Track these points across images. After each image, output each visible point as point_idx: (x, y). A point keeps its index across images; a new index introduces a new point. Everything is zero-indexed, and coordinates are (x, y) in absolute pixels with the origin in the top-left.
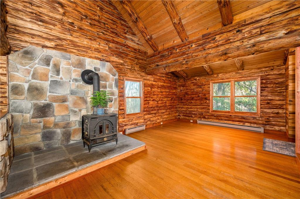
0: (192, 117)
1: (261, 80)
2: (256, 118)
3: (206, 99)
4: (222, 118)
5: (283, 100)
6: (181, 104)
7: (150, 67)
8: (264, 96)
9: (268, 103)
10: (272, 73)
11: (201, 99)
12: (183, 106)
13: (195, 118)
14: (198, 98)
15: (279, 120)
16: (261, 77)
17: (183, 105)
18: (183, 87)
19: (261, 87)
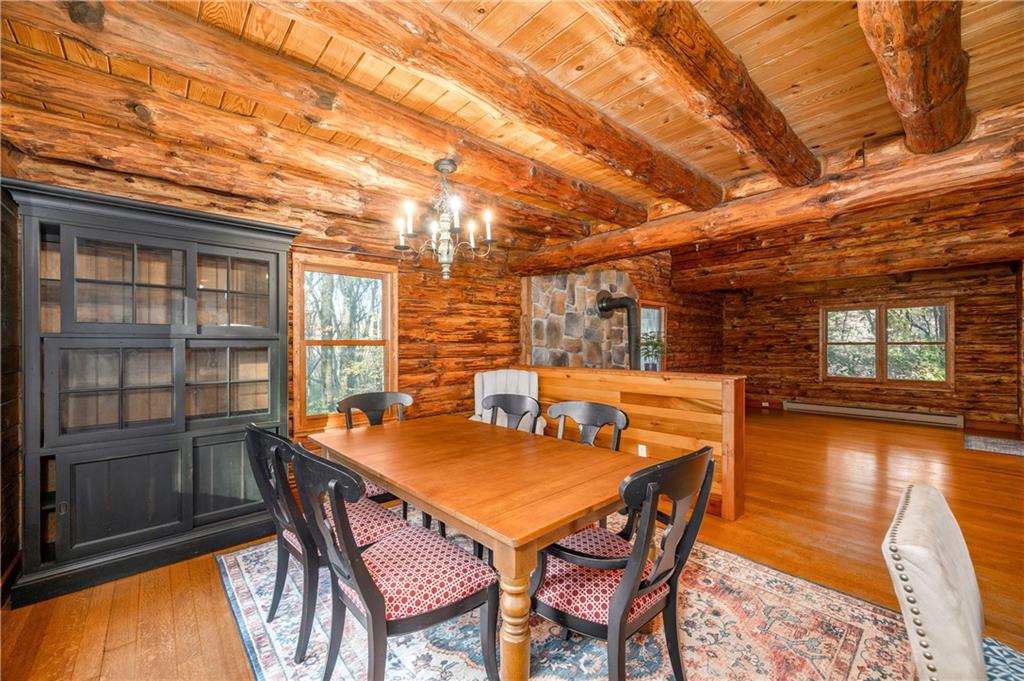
0: (768, 393)
1: (957, 306)
2: (943, 393)
3: (809, 348)
4: (853, 395)
5: (1012, 353)
6: (733, 361)
7: (683, 274)
8: (964, 343)
9: (974, 360)
10: (984, 291)
11: (795, 350)
12: (741, 367)
13: (775, 397)
14: (785, 347)
15: (1001, 398)
16: (956, 301)
17: (740, 364)
18: (740, 318)
19: (956, 323)
